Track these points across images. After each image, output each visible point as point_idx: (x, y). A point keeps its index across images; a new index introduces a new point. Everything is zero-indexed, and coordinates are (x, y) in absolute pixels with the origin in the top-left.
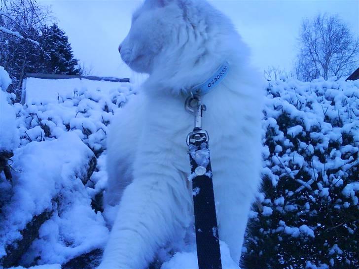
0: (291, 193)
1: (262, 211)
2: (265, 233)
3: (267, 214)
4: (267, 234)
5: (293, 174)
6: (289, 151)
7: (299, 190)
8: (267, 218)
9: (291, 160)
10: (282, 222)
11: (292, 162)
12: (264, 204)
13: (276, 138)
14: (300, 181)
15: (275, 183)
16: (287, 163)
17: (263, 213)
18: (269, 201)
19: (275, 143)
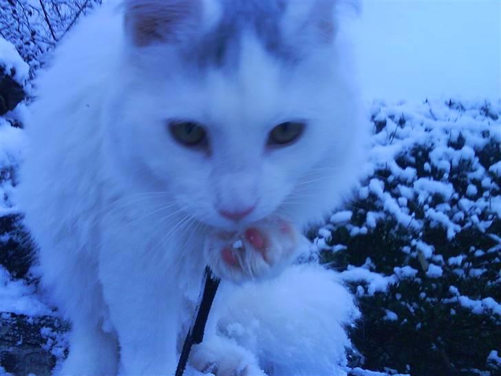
0: (479, 253)
1: (427, 270)
2: (428, 299)
3: (433, 275)
4: (432, 302)
5: (483, 226)
6: (486, 194)
7: (493, 250)
8: (433, 280)
9: (486, 207)
10: (453, 289)
11: (488, 210)
12: (430, 261)
13: (470, 175)
14: (495, 237)
15: (451, 234)
16: (479, 211)
17: (427, 273)
18: (439, 258)
19: (469, 181)
